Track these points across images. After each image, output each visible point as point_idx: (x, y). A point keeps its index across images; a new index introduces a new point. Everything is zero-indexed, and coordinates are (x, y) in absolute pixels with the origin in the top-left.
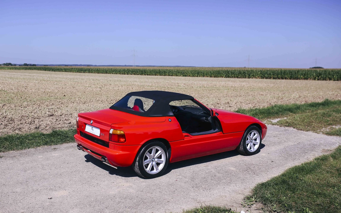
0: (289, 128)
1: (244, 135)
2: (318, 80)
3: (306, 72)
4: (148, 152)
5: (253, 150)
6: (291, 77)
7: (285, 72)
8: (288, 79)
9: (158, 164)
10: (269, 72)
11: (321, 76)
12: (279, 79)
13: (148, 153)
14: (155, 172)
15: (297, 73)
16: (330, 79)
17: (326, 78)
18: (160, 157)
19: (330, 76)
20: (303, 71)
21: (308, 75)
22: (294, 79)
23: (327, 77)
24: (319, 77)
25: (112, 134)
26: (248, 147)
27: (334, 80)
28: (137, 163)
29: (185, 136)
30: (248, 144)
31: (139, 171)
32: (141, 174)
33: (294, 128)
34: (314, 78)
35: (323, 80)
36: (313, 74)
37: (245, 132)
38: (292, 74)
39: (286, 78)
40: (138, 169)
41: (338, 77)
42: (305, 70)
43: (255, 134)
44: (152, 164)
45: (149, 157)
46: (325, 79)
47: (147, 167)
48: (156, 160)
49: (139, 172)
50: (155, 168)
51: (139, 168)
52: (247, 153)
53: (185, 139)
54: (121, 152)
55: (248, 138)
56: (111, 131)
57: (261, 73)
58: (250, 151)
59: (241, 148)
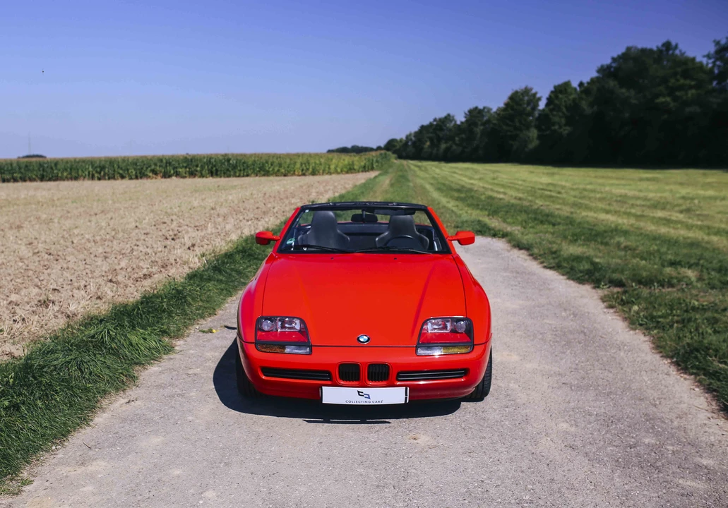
2: (99, 179)
7: (26, 166)
11: (104, 172)
12: (15, 180)
15: (54, 168)
16: (123, 177)
19: (121, 172)
20: (67, 162)
21: (78, 170)
23: (116, 173)
24: (100, 173)
27: (131, 179)
34: (91, 176)
35: (109, 179)
36: (88, 168)
38: (43, 170)
39: (31, 180)
41: (136, 173)
42: (71, 161)
46: (112, 177)
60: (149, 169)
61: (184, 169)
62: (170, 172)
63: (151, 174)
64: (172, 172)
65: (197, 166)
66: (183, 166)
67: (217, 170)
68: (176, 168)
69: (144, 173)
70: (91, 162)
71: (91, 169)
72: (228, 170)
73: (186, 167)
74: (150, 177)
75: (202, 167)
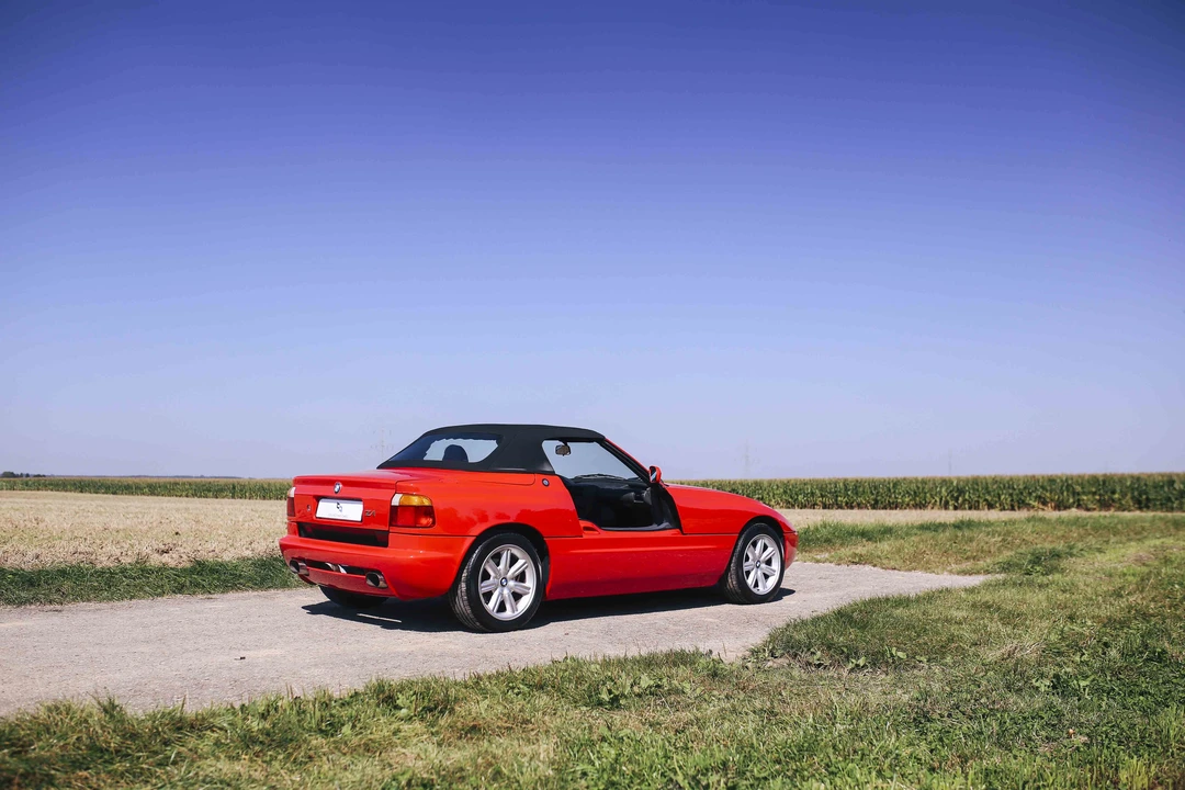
0: (861, 566)
1: (737, 544)
2: (956, 508)
3: (920, 485)
4: (492, 558)
5: (763, 590)
6: (876, 501)
7: (856, 487)
8: (866, 507)
9: (517, 597)
10: (809, 487)
11: (963, 497)
12: (840, 507)
13: (491, 561)
14: (508, 615)
15: (892, 490)
16: (991, 506)
17: (978, 502)
18: (521, 578)
19: (988, 498)
20: (911, 482)
21: (925, 494)
22: (885, 508)
23: (981, 501)
24: (957, 499)
25: (400, 506)
26: (750, 581)
27: (1003, 509)
28: (463, 585)
29: (587, 528)
30: (748, 573)
31: (468, 608)
32: (471, 616)
33: (875, 566)
34: (943, 503)
35: (970, 508)
36: (940, 492)
37: (741, 534)
38: (877, 493)
39: (860, 506)
40: (466, 603)
41: (1012, 500)
42: (917, 482)
43: (765, 548)
44: (501, 594)
45: (494, 572)
46: (974, 506)
47: (488, 601)
48: (512, 583)
49: (469, 611)
50: (508, 606)
51: (468, 600)
52: (747, 597)
53: (585, 537)
54: (422, 554)
55: (747, 555)
56: (397, 500)
57: (785, 492)
58: (755, 590)
59: (732, 582)
60: (1034, 494)
61: (1090, 496)
62: (1068, 500)
63: (1036, 504)
64: (1071, 500)
65: (1114, 492)
66: (1090, 493)
67: (1148, 499)
68: (1078, 494)
69: (1023, 501)
70: (945, 482)
71: (944, 493)
72: (1169, 499)
73: (1094, 493)
74: (1033, 507)
75: (1124, 495)
